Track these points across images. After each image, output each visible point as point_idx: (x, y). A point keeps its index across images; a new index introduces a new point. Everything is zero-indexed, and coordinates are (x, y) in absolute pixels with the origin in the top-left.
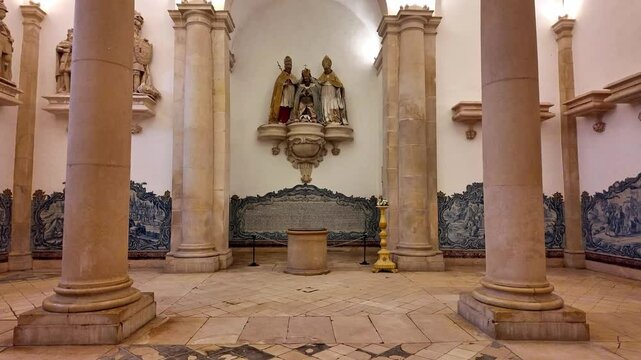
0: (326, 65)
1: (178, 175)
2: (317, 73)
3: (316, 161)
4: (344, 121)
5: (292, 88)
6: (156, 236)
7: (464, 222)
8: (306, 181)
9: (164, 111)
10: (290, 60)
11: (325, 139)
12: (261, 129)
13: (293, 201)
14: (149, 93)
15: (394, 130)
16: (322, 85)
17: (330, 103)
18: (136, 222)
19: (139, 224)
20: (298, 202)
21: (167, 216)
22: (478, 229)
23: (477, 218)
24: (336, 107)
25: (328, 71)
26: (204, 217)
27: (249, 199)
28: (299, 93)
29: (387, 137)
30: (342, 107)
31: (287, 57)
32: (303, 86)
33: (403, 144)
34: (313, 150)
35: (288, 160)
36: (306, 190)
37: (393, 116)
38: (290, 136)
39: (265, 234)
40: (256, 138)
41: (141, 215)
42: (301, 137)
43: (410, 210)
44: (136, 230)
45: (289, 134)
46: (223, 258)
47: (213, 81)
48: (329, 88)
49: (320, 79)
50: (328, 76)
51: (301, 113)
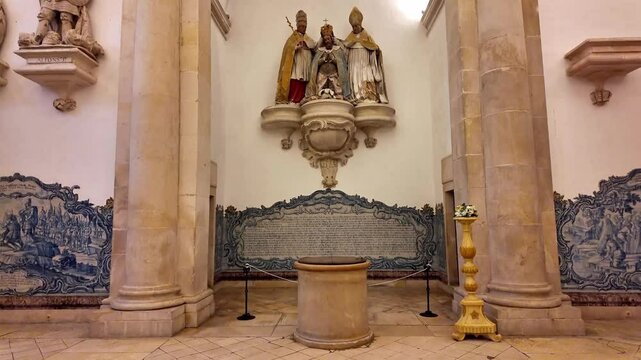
0: (355, 20)
2: (342, 30)
3: (342, 157)
4: (382, 98)
5: (306, 54)
6: (91, 270)
7: (599, 243)
8: (329, 185)
9: (108, 76)
10: (305, 16)
11: (355, 123)
12: (265, 113)
13: (311, 212)
15: (474, 90)
16: (349, 48)
17: (361, 73)
18: (61, 249)
19: (66, 251)
20: (318, 216)
21: (109, 237)
22: (624, 255)
23: (620, 236)
24: (371, 79)
25: (357, 28)
26: (161, 239)
27: (250, 212)
28: (318, 58)
29: (459, 107)
30: (378, 78)
31: (301, 12)
32: (324, 49)
33: (492, 110)
34: (338, 139)
35: (304, 156)
36: (329, 198)
37: (470, 68)
38: (306, 120)
39: (274, 261)
40: (259, 126)
41: (70, 238)
42: (320, 120)
43: (511, 223)
44: (62, 261)
45: (304, 117)
46: (192, 308)
47: (181, 24)
48: (360, 52)
49: (346, 40)
50: (358, 36)
51: (320, 86)
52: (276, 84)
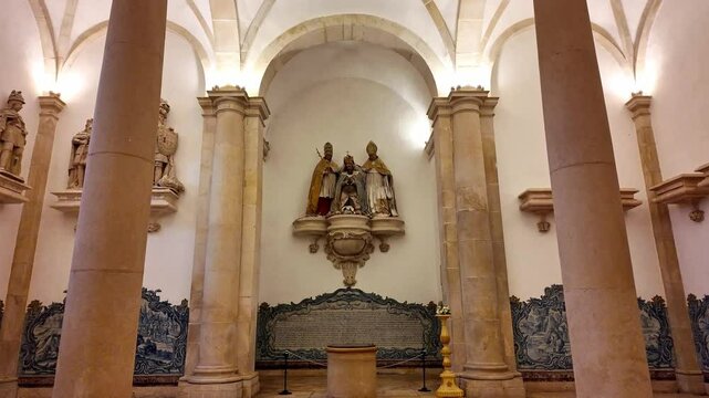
0: (371, 149)
1: (198, 281)
2: (360, 159)
3: (361, 260)
4: (393, 212)
5: (332, 177)
6: (168, 356)
7: (545, 334)
8: (349, 284)
9: (187, 208)
10: (331, 147)
11: (371, 232)
12: (296, 223)
13: (334, 308)
14: (171, 186)
15: (453, 222)
16: (366, 172)
17: (376, 193)
18: (145, 339)
19: (148, 341)
20: (341, 310)
21: (183, 330)
22: (563, 343)
23: (560, 329)
24: (384, 197)
25: (373, 157)
26: (227, 331)
27: (281, 308)
28: (341, 182)
29: (444, 231)
30: (390, 196)
31: (328, 144)
32: (345, 174)
33: (463, 238)
34: (357, 247)
35: (328, 258)
36: (350, 295)
37: (449, 206)
38: (330, 231)
39: (300, 352)
40: (291, 233)
41: (152, 330)
42: (343, 232)
43: (477, 319)
44: (145, 349)
45: (329, 228)
46: (247, 384)
47: (244, 171)
48: (375, 175)
49: (364, 166)
50: (373, 163)
51: (343, 203)
52: (307, 201)
